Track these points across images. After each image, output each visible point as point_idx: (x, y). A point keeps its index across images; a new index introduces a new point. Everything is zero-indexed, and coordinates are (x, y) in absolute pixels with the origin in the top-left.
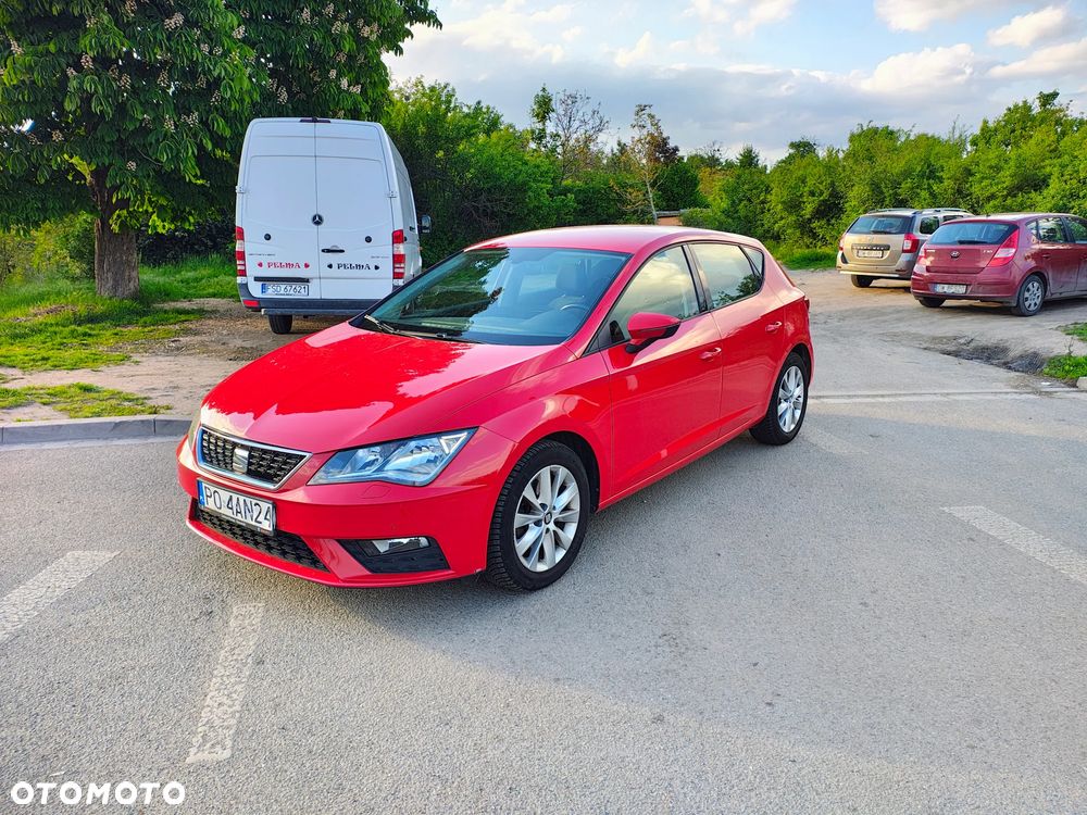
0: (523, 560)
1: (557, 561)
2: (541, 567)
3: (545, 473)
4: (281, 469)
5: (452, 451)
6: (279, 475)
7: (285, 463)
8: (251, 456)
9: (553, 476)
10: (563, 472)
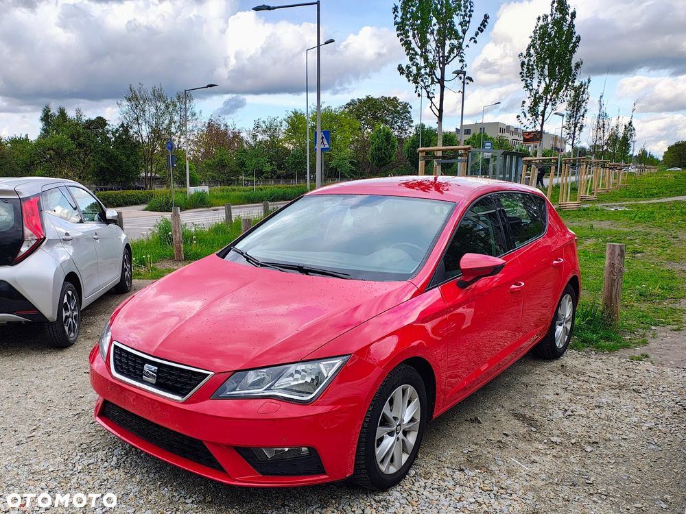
0: (379, 463)
1: (403, 463)
2: (393, 470)
3: (399, 390)
4: (187, 384)
5: (330, 375)
6: (185, 389)
7: (190, 379)
8: (159, 371)
9: (404, 392)
10: (410, 389)
